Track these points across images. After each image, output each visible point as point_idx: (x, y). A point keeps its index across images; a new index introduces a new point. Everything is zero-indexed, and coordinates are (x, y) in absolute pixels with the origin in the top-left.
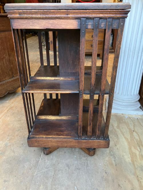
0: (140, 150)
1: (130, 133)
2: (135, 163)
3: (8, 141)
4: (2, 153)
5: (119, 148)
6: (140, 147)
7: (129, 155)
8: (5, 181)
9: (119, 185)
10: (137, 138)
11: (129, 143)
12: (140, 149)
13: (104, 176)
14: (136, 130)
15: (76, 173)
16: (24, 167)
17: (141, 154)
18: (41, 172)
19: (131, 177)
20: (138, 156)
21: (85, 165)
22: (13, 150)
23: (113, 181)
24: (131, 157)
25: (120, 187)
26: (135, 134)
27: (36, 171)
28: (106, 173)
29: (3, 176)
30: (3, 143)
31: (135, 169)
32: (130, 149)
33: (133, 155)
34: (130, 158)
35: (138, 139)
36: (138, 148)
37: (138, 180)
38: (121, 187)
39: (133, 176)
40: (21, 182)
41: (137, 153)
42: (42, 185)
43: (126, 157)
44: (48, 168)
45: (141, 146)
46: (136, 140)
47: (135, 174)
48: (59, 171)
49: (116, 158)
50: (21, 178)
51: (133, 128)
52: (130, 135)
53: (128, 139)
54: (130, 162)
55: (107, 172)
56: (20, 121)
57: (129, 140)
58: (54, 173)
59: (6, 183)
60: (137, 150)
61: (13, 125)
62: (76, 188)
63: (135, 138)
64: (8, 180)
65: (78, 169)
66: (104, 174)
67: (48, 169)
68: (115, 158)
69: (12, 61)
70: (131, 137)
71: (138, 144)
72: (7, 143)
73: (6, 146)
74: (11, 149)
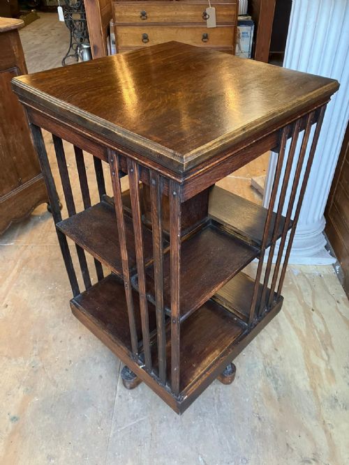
0: (327, 359)
1: (305, 316)
2: (319, 390)
3: (36, 355)
4: (29, 388)
5: (283, 357)
6: (327, 349)
7: (306, 373)
8: (50, 457)
9: (287, 444)
10: (320, 326)
11: (303, 341)
12: (327, 355)
13: (256, 428)
14: (318, 307)
15: (199, 426)
16: (84, 418)
17: (329, 368)
18: (123, 428)
19: (311, 424)
20: (324, 374)
21: (214, 406)
22: (53, 379)
23: (276, 437)
24: (310, 377)
25: (290, 450)
26: (315, 316)
27: (113, 428)
28: (260, 419)
29: (43, 447)
30: (25, 363)
31: (319, 404)
32: (307, 356)
33: (313, 371)
34: (308, 379)
35: (324, 331)
36: (323, 352)
37: (326, 431)
38: (292, 450)
39: (314, 423)
40: (84, 456)
41: (322, 365)
42: (129, 460)
43: (299, 377)
44: (137, 417)
45: (329, 348)
46: (318, 333)
47: (318, 417)
48: (161, 422)
49: (280, 382)
50: (84, 448)
51: (311, 302)
52: (306, 321)
53: (301, 331)
54: (308, 388)
55: (261, 417)
56: (53, 299)
57: (305, 335)
58: (152, 430)
59: (53, 461)
60: (323, 359)
61: (40, 312)
62: (200, 459)
63: (316, 327)
64: (56, 454)
65: (200, 414)
66: (256, 420)
67: (137, 421)
68: (276, 383)
69: (14, 145)
70: (307, 326)
71: (322, 342)
72: (34, 361)
73: (35, 369)
74: (48, 377)
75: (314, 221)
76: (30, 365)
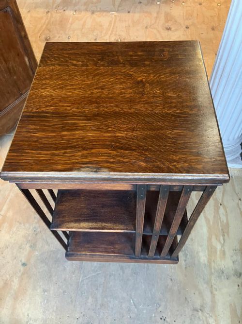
0: (222, 242)
1: (215, 209)
2: (213, 264)
3: (36, 223)
4: (32, 245)
5: (193, 238)
6: (224, 235)
7: (207, 252)
8: (45, 291)
9: (186, 298)
10: (224, 218)
11: (209, 228)
12: (224, 239)
13: (168, 285)
14: (225, 203)
15: (133, 281)
16: (65, 269)
17: (223, 249)
18: (87, 277)
19: (203, 287)
20: (218, 253)
21: (144, 268)
22: (46, 241)
23: (180, 293)
24: (209, 255)
25: (187, 302)
26: (222, 210)
27: (81, 276)
28: (171, 280)
29: (41, 284)
30: (30, 228)
31: (211, 274)
32: (210, 239)
33: (212, 250)
34: (207, 256)
35: (225, 221)
36: (221, 238)
37: (212, 293)
38: (188, 302)
39: (205, 286)
40: (64, 292)
41: (219, 247)
42: (90, 298)
43: (201, 254)
44: (96, 271)
45: (226, 235)
46: (221, 223)
47: (208, 282)
48: (110, 276)
49: (188, 256)
50: (64, 287)
51: (221, 198)
52: (214, 213)
53: (209, 221)
54: (206, 262)
55: (172, 278)
57: (211, 223)
58: (105, 280)
59: (46, 293)
60: (220, 243)
62: (132, 301)
63: (220, 218)
64: (48, 289)
65: (135, 273)
66: (169, 281)
67: (97, 273)
68: (186, 257)
70: (214, 217)
71: (222, 230)
72: (35, 227)
73: (36, 233)
74: (43, 239)
75: (234, 139)
76: (33, 229)
